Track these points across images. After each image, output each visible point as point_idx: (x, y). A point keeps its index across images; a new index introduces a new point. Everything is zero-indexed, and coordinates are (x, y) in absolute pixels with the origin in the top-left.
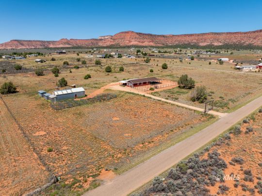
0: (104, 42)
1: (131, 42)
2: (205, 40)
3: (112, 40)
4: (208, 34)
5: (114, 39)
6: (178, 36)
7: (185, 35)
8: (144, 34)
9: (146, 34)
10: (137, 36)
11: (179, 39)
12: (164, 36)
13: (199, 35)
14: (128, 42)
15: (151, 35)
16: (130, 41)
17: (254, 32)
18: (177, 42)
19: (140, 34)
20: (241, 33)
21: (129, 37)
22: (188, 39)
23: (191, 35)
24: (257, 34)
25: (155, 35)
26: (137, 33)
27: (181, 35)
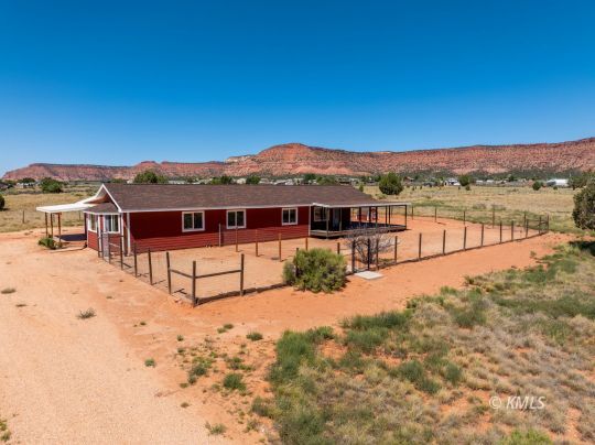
0: (236, 166)
1: (297, 166)
2: (466, 163)
3: (255, 164)
4: (473, 148)
5: (259, 162)
6: (405, 154)
7: (420, 153)
8: (326, 151)
9: (331, 151)
10: (312, 154)
11: (406, 160)
12: (371, 155)
13: (450, 151)
14: (290, 166)
15: (343, 152)
16: (295, 166)
17: (577, 143)
18: (402, 168)
19: (318, 150)
20: (545, 146)
21: (292, 156)
22: (428, 160)
23: (434, 152)
24: (583, 147)
25: (352, 154)
26: (311, 148)
27: (410, 153)
